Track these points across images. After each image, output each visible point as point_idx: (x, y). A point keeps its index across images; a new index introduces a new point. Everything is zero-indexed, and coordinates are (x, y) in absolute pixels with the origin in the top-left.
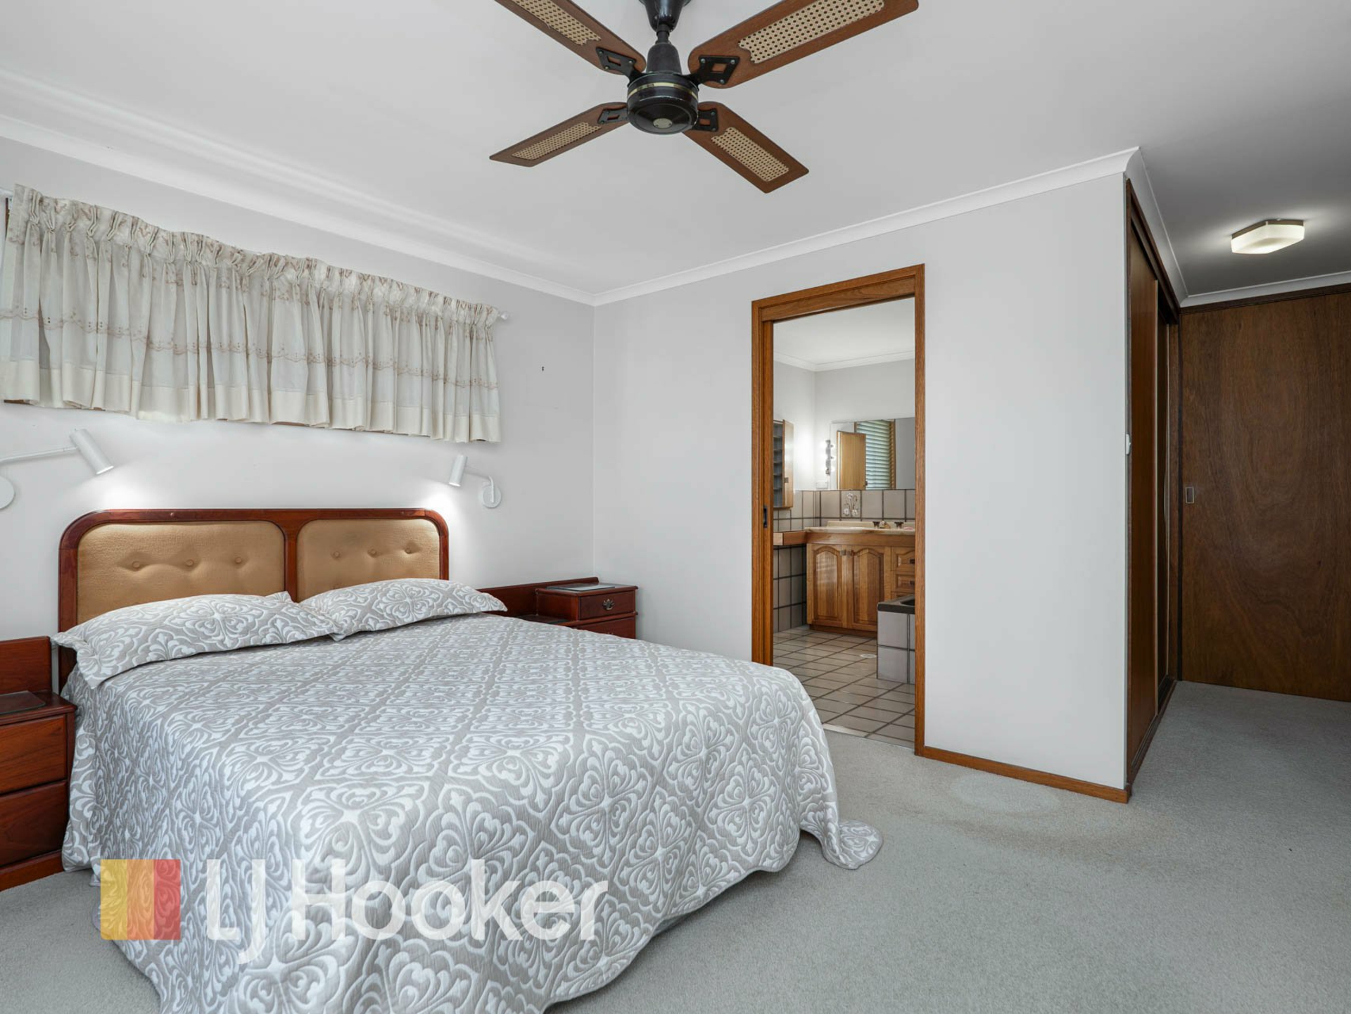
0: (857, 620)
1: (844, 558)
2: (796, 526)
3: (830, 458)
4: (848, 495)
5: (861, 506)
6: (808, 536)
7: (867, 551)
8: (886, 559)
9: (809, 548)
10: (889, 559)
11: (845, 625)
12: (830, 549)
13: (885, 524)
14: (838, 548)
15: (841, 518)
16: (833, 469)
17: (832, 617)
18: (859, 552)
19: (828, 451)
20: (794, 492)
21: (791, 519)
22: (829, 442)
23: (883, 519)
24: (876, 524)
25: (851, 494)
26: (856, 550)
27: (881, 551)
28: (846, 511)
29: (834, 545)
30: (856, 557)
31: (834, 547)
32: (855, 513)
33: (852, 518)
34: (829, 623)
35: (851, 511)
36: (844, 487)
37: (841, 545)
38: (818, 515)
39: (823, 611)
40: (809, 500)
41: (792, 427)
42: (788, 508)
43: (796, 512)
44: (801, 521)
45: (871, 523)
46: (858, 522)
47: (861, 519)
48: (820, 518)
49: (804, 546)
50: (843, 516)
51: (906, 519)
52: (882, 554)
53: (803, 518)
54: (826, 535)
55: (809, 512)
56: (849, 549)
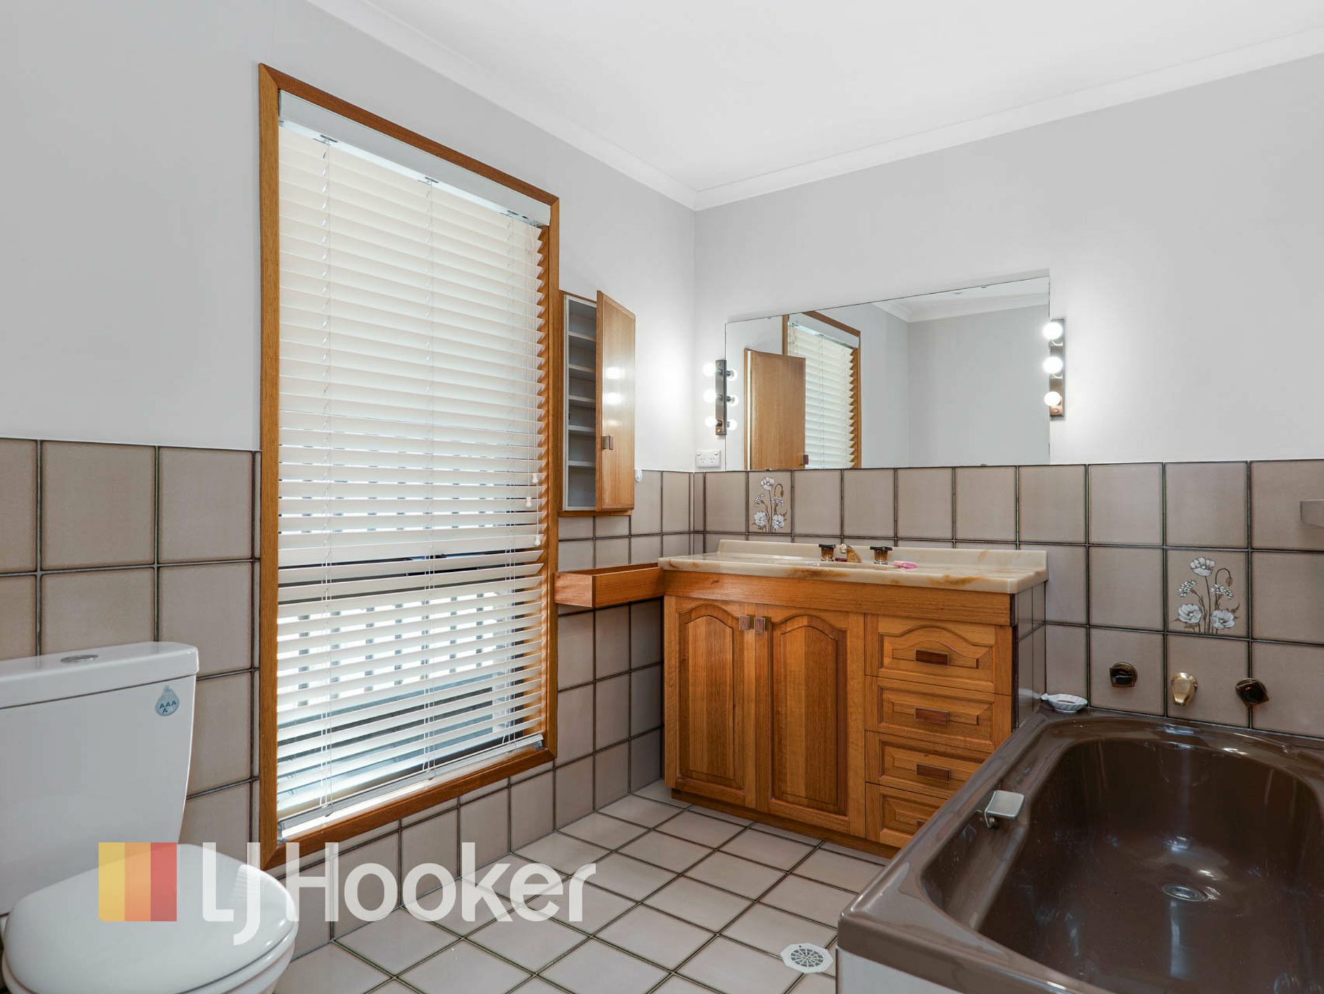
0: (778, 794)
1: (750, 636)
2: (644, 551)
3: (724, 399)
4: (765, 482)
5: (792, 507)
6: (668, 578)
7: (805, 621)
8: (854, 644)
9: (670, 604)
10: (860, 644)
11: (751, 799)
12: (715, 611)
13: (849, 551)
14: (734, 610)
15: (748, 534)
16: (733, 425)
17: (720, 779)
18: (787, 620)
19: (722, 385)
20: (639, 475)
21: (630, 536)
22: (722, 364)
23: (842, 538)
24: (827, 550)
25: (771, 479)
26: (777, 616)
27: (839, 622)
28: (759, 518)
29: (726, 602)
30: (777, 633)
31: (728, 608)
32: (779, 522)
33: (772, 534)
34: (716, 790)
35: (770, 519)
36: (758, 464)
37: (740, 603)
38: (700, 527)
39: (700, 761)
40: (678, 494)
41: (629, 321)
42: (622, 512)
43: (644, 518)
44: (657, 539)
45: (814, 545)
46: (785, 543)
47: (792, 536)
48: (704, 532)
49: (657, 602)
50: (753, 529)
51: (896, 539)
52: (843, 632)
53: (662, 534)
54: (714, 578)
55: (678, 519)
56: (760, 613)
